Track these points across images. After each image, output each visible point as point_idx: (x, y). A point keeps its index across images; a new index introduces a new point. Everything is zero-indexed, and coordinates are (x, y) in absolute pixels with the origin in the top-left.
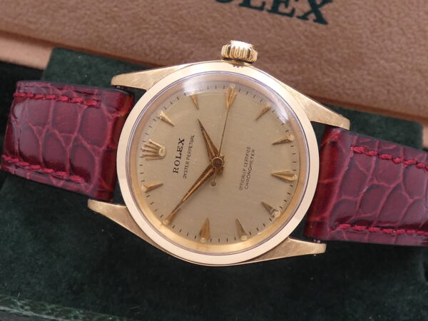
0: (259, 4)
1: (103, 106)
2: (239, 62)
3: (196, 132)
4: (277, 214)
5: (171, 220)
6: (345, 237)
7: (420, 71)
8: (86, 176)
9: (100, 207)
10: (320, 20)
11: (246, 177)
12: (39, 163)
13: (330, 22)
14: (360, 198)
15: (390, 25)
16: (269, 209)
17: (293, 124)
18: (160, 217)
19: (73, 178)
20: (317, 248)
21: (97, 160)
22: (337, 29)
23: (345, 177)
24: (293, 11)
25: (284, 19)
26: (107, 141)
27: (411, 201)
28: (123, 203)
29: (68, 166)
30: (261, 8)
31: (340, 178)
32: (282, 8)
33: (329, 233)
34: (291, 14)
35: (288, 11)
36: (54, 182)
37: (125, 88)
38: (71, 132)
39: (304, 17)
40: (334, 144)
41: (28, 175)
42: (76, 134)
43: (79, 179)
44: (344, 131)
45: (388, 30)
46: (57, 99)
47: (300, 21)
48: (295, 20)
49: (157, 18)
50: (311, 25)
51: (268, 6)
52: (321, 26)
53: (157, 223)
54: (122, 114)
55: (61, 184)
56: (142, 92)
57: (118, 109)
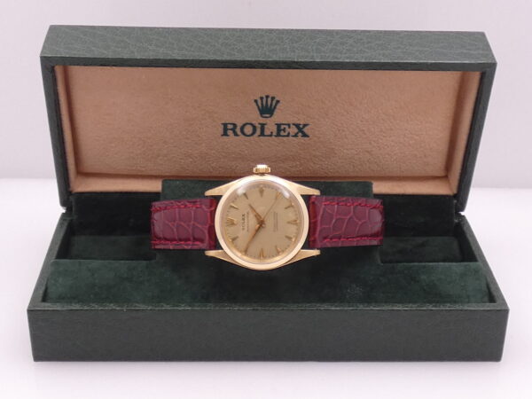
0: (269, 133)
1: (204, 207)
2: (262, 174)
3: (249, 209)
4: (293, 240)
5: (245, 252)
6: (329, 245)
7: (368, 152)
8: (202, 241)
9: (211, 253)
10: (305, 135)
11: (276, 226)
12: (175, 240)
13: (311, 136)
14: (331, 226)
15: (343, 131)
16: (290, 238)
17: (293, 198)
18: (241, 252)
19: (196, 243)
20: (315, 252)
21: (206, 232)
22: (315, 139)
23: (322, 217)
24: (289, 133)
25: (285, 139)
26: (209, 222)
27: (360, 223)
28: (222, 249)
29: (192, 238)
30: (271, 136)
31: (319, 218)
32: (282, 133)
33: (319, 244)
34: (288, 135)
35: (286, 134)
36: (186, 247)
37: (212, 196)
38: (190, 221)
39: (296, 136)
40: (313, 203)
41: (171, 247)
42: (192, 222)
43: (198, 243)
44: (317, 196)
45: (344, 133)
46: (179, 207)
47: (294, 138)
48: (291, 138)
49: (214, 151)
50: (300, 139)
51: (274, 134)
52: (306, 138)
53: (239, 254)
54: (213, 208)
55: (189, 247)
56: (220, 197)
57: (211, 206)
